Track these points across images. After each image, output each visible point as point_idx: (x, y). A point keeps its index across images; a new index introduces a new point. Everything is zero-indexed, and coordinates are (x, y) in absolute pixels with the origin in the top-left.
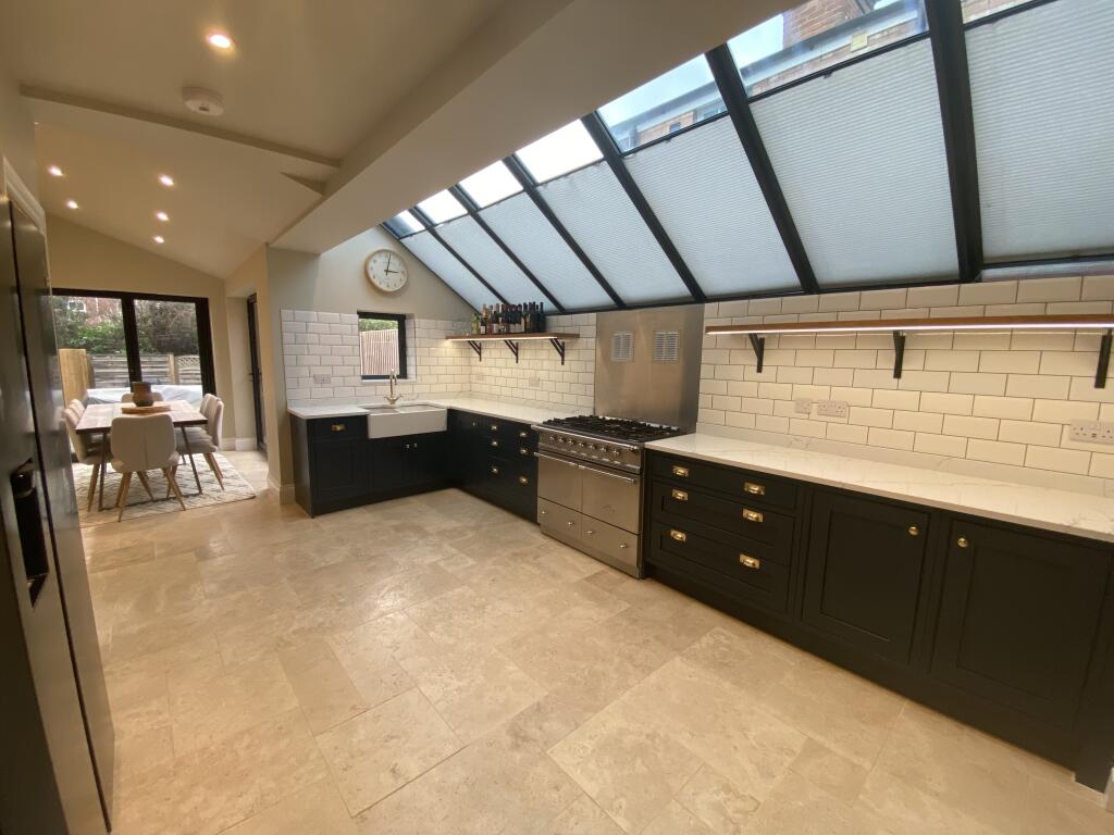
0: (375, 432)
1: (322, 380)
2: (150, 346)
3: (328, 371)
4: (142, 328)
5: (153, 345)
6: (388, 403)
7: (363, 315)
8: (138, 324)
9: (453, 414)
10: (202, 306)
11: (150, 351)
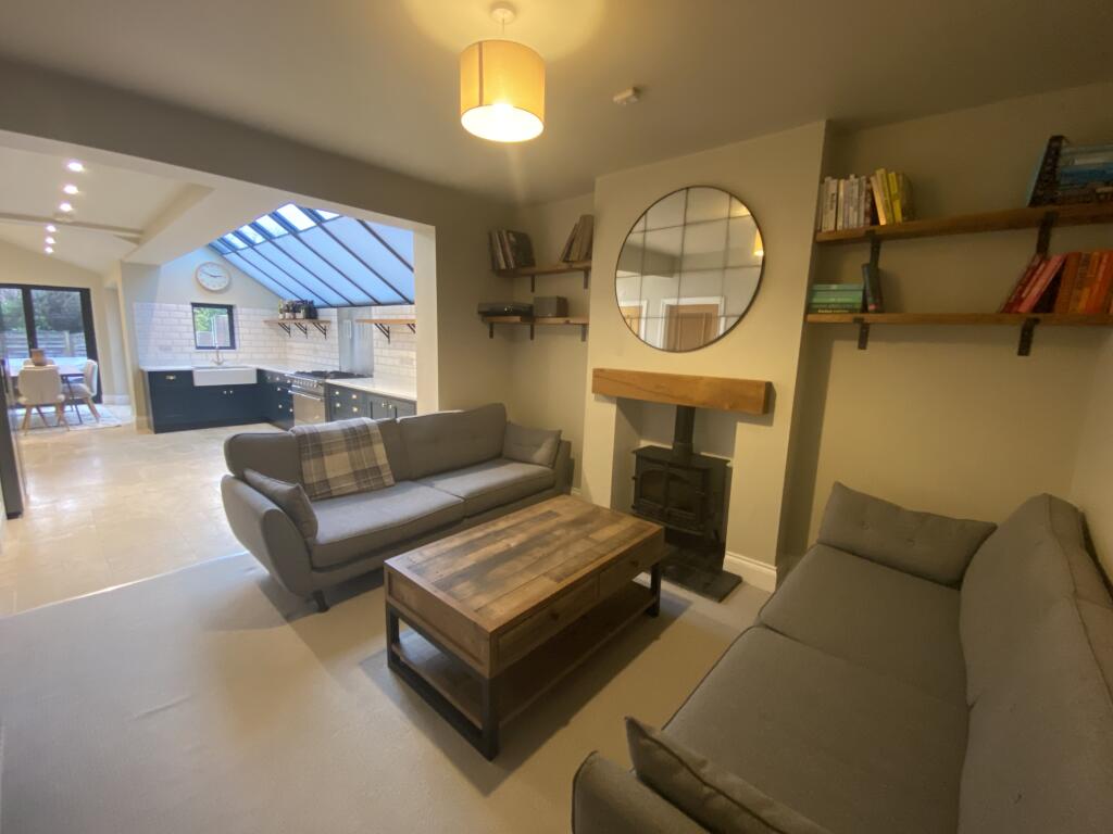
0: (199, 382)
1: (166, 349)
2: (46, 324)
3: (169, 343)
4: (38, 307)
5: (50, 324)
6: (214, 365)
7: (195, 305)
8: (34, 304)
9: (260, 373)
10: (85, 294)
11: (46, 329)
